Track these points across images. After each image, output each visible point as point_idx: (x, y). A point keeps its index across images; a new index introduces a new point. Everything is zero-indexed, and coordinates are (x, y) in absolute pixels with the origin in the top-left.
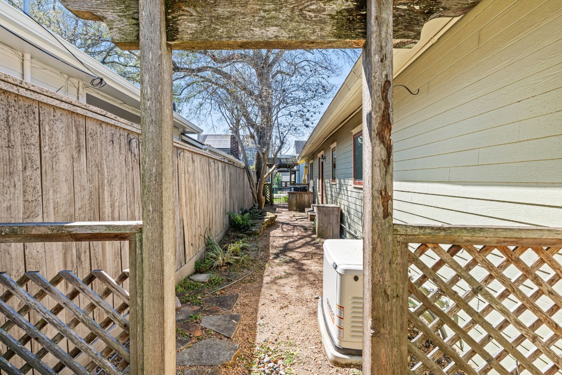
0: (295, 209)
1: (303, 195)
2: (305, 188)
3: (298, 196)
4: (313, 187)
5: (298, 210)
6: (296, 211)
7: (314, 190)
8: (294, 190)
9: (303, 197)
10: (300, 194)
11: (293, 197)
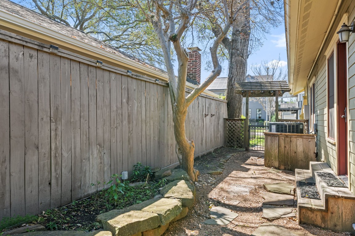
0: (276, 164)
1: (294, 140)
2: (297, 126)
3: (282, 142)
4: (316, 126)
5: (282, 167)
6: (278, 168)
7: (316, 131)
8: (277, 131)
9: (294, 144)
10: (287, 136)
11: (272, 142)
